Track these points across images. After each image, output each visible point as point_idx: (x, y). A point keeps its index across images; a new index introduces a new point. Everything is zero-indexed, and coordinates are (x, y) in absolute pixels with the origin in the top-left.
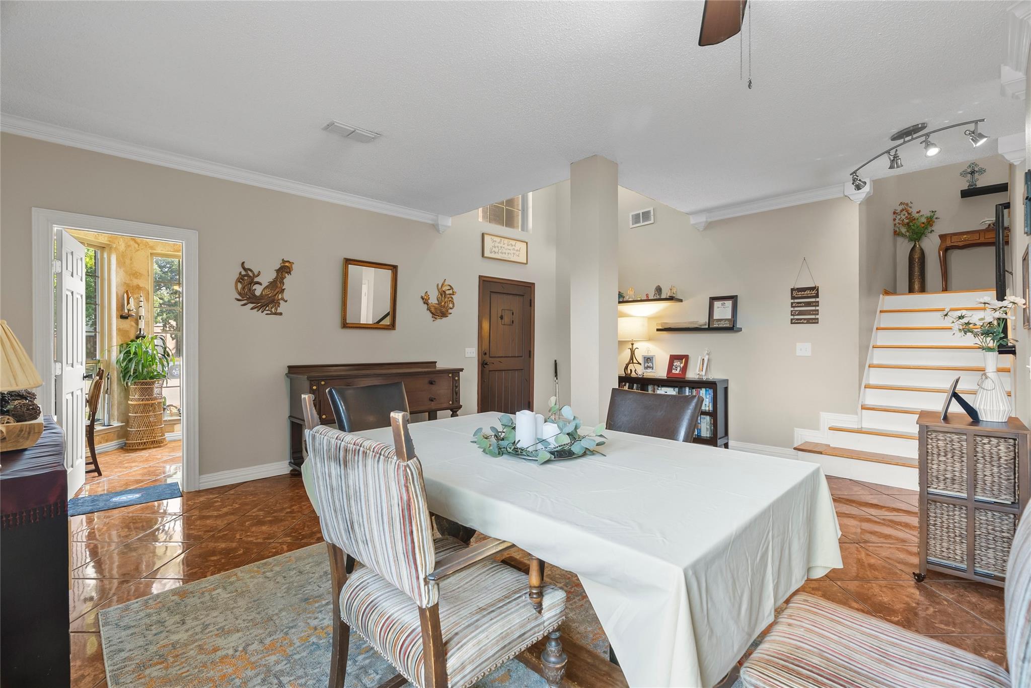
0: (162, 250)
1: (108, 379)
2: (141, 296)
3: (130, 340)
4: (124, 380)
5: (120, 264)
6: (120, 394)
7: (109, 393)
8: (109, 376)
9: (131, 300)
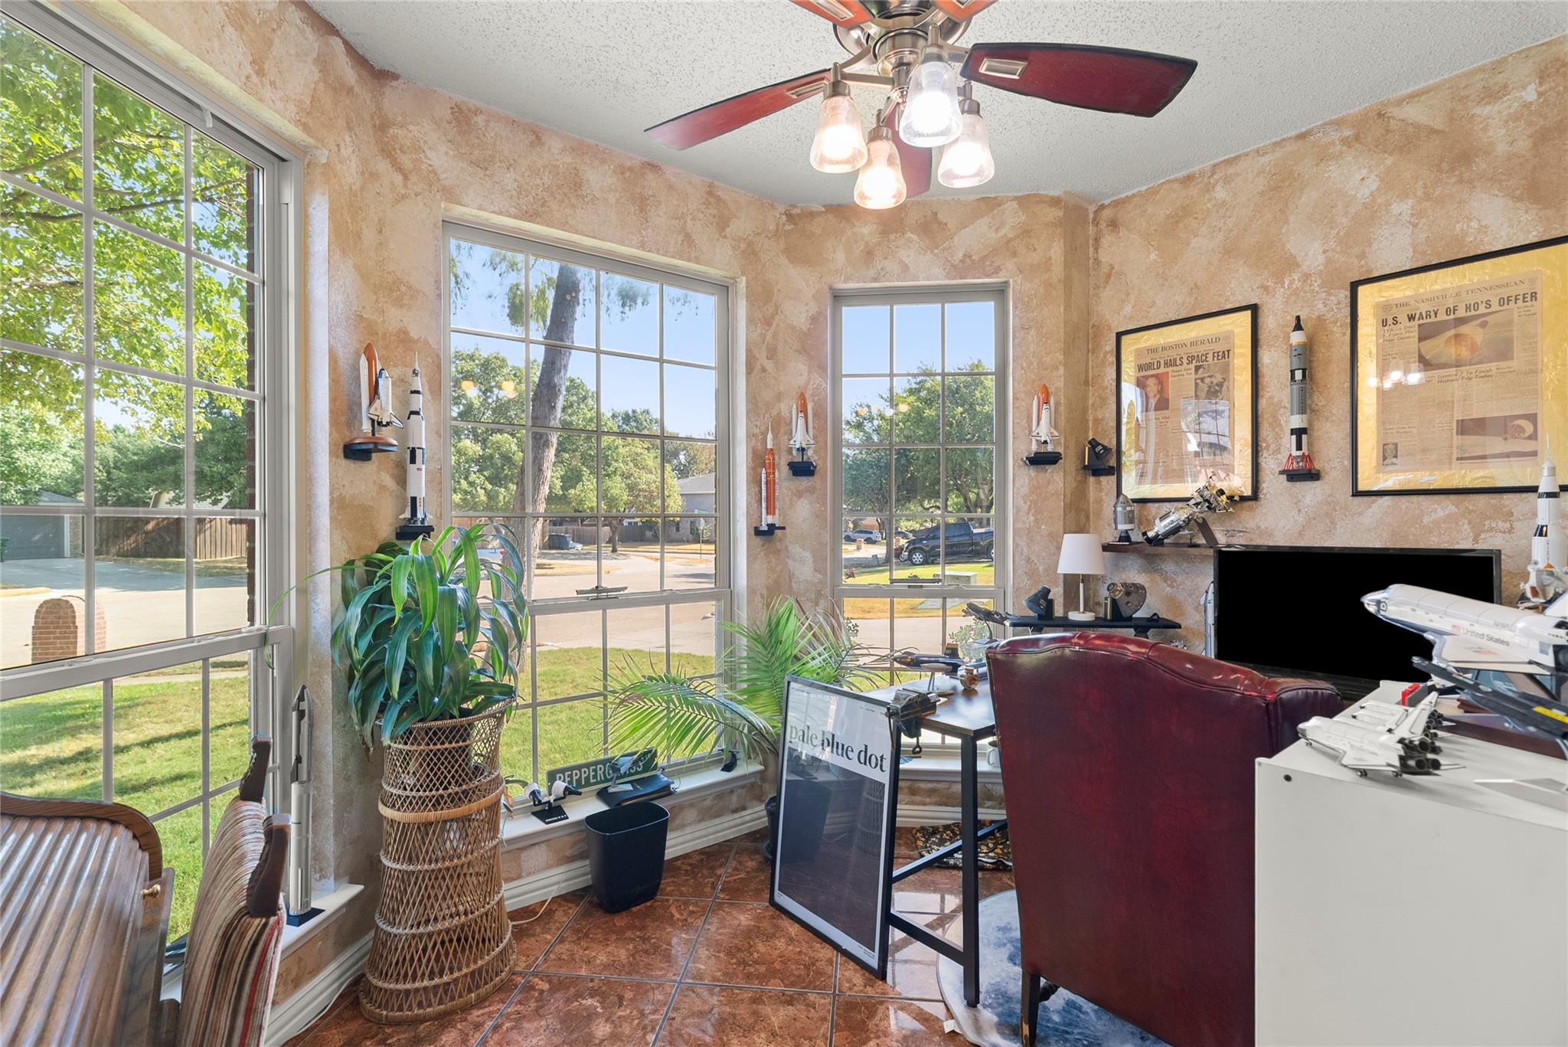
0: (480, 208)
1: (301, 715)
2: (415, 373)
3: (376, 547)
4: (363, 719)
5: (344, 238)
6: (345, 761)
7: (304, 776)
8: (304, 705)
9: (386, 386)
